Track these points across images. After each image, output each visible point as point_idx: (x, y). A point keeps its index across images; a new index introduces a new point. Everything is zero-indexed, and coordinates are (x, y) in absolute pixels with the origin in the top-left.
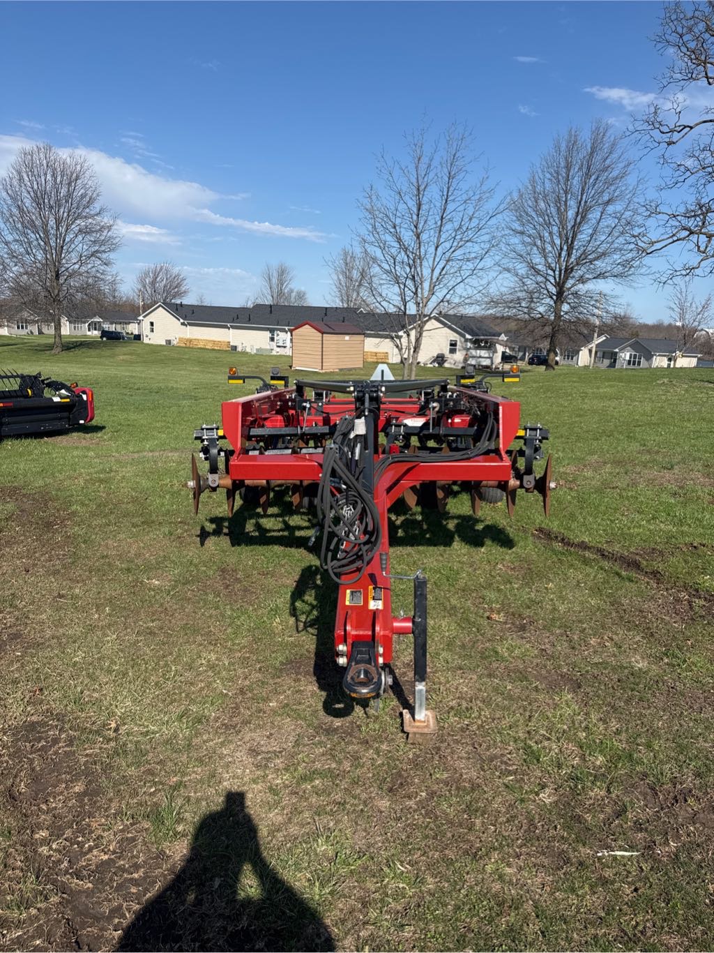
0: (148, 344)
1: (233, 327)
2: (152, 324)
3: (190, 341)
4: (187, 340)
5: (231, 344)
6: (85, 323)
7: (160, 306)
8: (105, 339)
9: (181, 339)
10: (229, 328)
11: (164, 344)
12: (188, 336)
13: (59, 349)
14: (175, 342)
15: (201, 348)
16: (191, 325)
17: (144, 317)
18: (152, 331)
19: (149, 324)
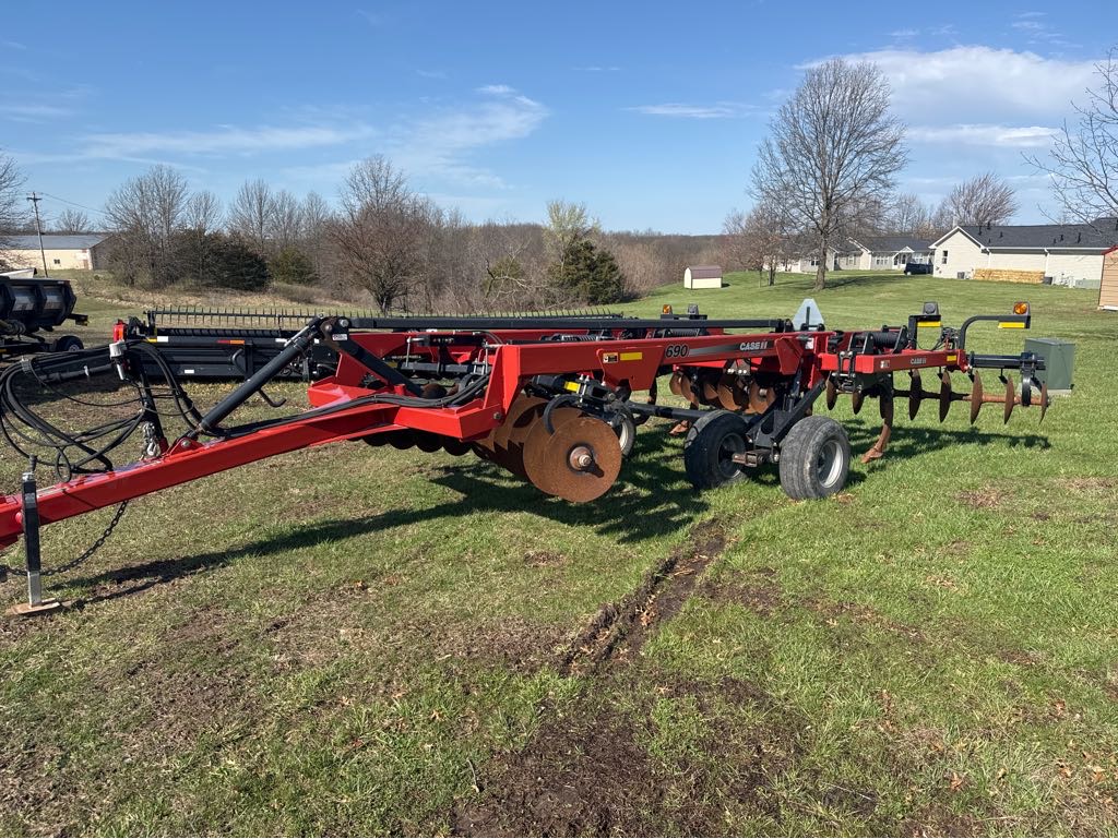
0: (938, 279)
1: (1051, 252)
2: (946, 253)
3: (990, 272)
4: (986, 272)
5: (1046, 275)
6: (891, 255)
7: (958, 230)
8: (909, 274)
9: (978, 271)
10: (1046, 254)
11: (956, 277)
12: (989, 267)
13: (820, 287)
14: (971, 276)
15: (1003, 282)
16: (993, 251)
17: (937, 245)
18: (945, 262)
19: (942, 253)
